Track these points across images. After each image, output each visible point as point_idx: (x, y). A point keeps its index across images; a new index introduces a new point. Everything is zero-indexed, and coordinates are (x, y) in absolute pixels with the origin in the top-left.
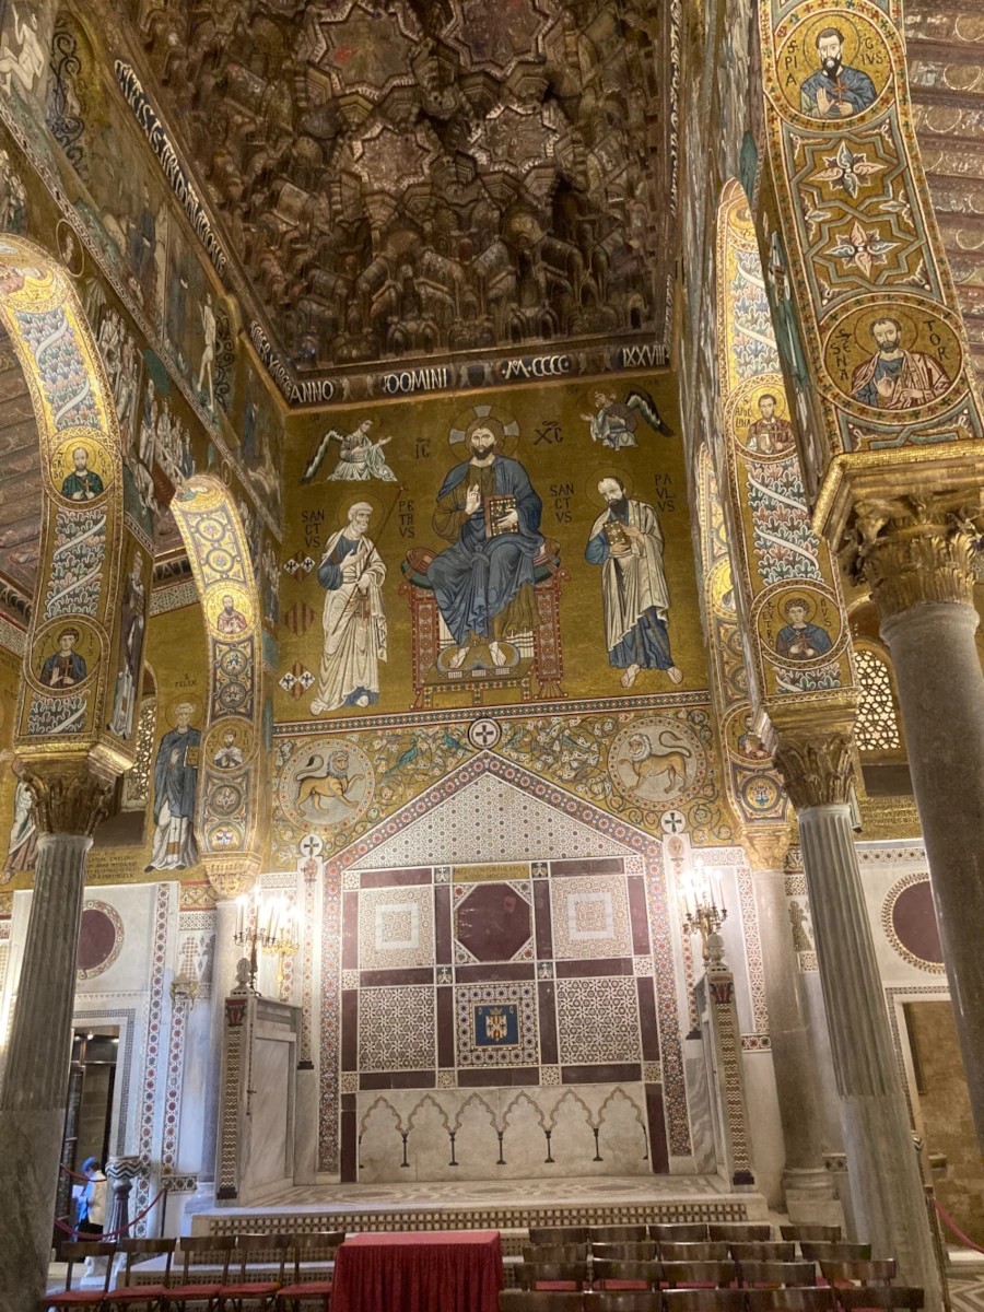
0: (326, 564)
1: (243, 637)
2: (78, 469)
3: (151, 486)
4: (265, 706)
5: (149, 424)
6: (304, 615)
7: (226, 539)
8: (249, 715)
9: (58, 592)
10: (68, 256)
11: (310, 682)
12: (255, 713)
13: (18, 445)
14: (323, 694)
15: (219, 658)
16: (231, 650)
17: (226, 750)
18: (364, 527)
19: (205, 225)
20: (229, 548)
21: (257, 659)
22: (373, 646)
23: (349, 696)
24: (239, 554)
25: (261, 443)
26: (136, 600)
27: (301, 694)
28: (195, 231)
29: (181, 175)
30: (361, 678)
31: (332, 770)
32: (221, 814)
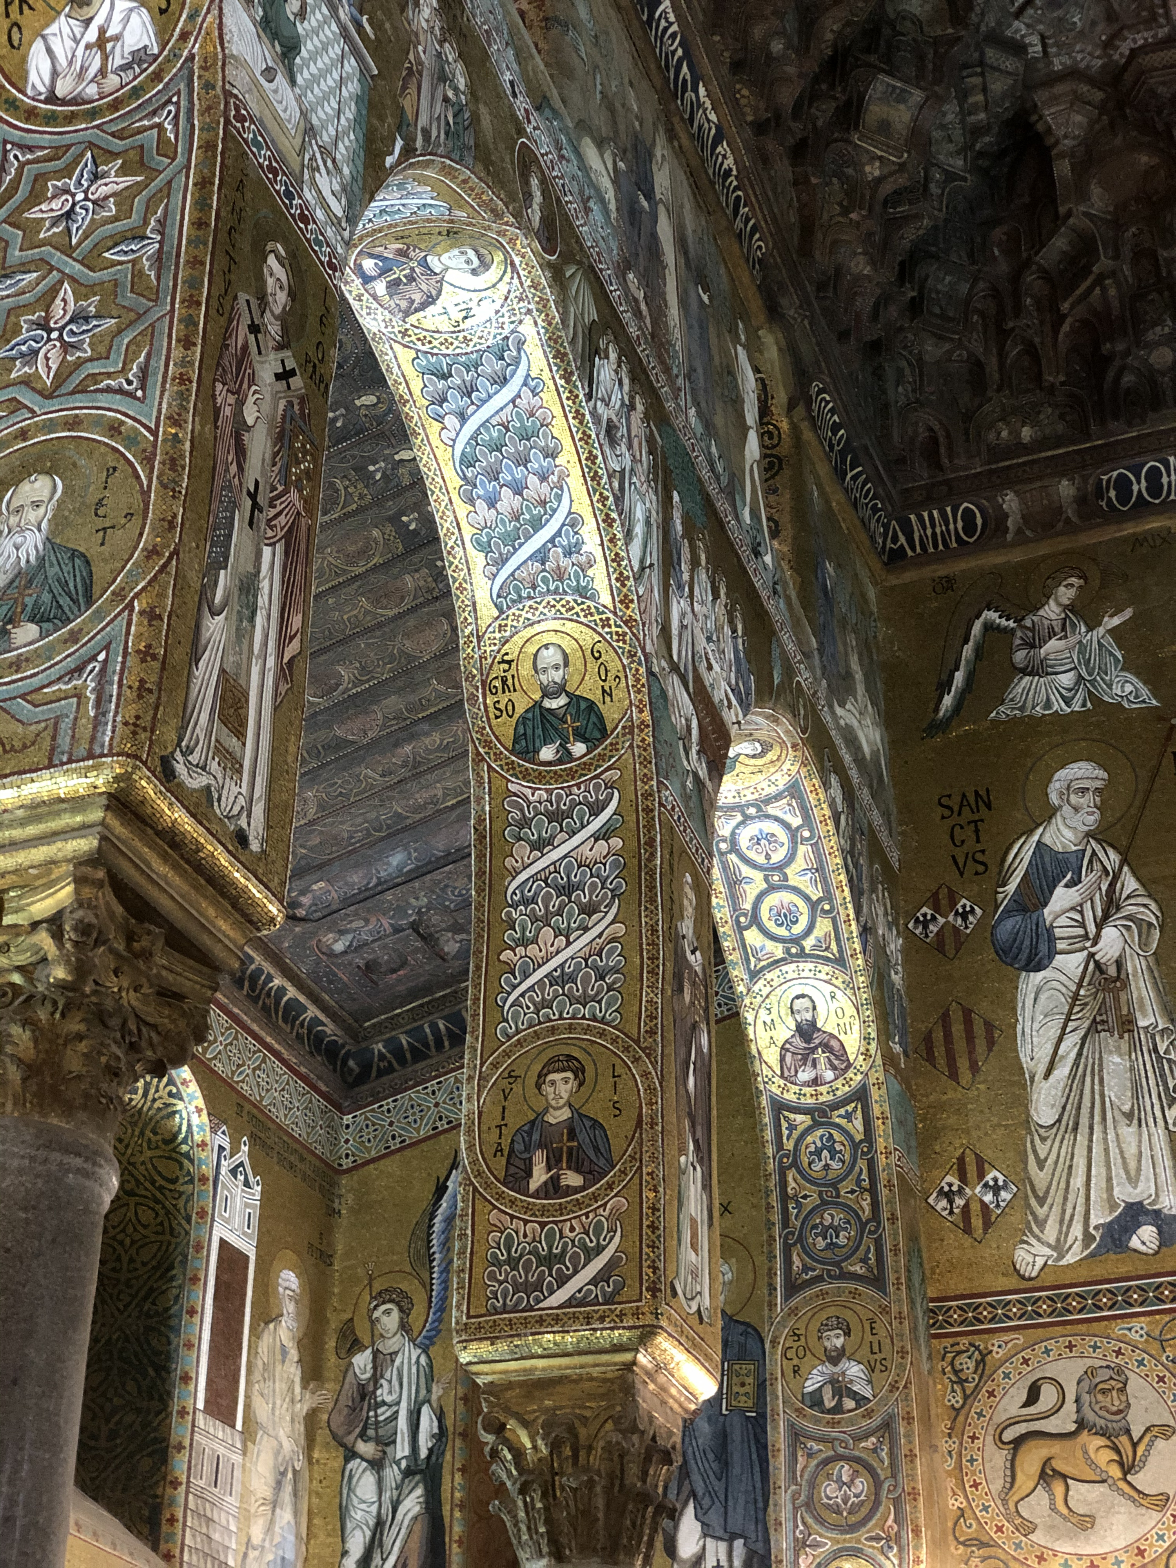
0: (1008, 912)
1: (843, 1090)
2: (546, 694)
3: (695, 724)
4: (908, 1254)
5: (680, 587)
6: (970, 1038)
7: (800, 863)
8: (877, 1280)
9: (526, 976)
10: (535, 214)
11: (1005, 1195)
12: (891, 1277)
13: (357, 682)
14: (1042, 1224)
15: (789, 1145)
16: (816, 1125)
17: (828, 1369)
18: (1092, 820)
19: (728, 173)
20: (804, 882)
21: (881, 1143)
22: (1151, 1101)
23: (1108, 1226)
24: (828, 896)
25: (845, 644)
26: (693, 984)
27: (987, 1224)
28: (712, 183)
29: (685, 69)
30: (1133, 1180)
31: (1090, 1416)
32: (835, 1527)
